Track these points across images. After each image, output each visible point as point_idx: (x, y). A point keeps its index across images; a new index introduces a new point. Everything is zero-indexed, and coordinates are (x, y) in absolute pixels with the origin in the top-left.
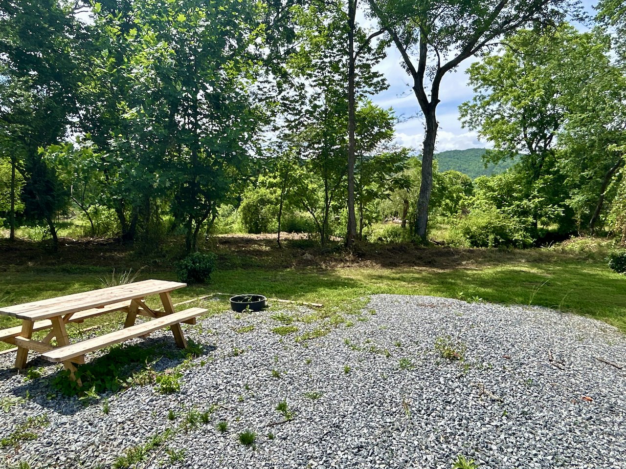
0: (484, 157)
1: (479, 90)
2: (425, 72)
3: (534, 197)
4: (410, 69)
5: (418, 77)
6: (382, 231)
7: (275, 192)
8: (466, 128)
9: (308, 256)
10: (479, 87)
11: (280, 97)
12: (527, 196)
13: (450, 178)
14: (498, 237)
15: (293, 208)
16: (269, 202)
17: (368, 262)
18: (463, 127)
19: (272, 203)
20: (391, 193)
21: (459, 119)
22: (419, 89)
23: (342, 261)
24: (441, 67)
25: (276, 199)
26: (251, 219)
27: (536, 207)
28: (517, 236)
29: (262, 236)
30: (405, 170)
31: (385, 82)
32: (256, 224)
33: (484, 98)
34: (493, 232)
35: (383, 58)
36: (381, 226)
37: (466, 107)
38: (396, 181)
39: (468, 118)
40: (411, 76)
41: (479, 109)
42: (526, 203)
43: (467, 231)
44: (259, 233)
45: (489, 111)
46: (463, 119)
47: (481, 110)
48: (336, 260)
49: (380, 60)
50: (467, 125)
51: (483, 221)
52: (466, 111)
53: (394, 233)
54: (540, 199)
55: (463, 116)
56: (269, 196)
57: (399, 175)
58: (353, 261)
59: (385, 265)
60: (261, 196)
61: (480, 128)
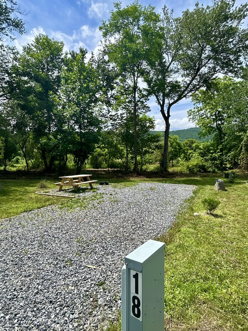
0: (199, 134)
1: (196, 104)
2: (165, 105)
3: (218, 152)
4: (159, 103)
5: (162, 106)
6: (152, 168)
7: (105, 151)
8: (191, 121)
9: (120, 175)
10: (196, 103)
11: (109, 115)
12: (215, 152)
13: (183, 144)
14: (201, 170)
15: (112, 158)
16: (102, 155)
17: (141, 177)
18: (189, 121)
19: (103, 155)
20: (154, 151)
21: (188, 117)
22: (162, 111)
23: (132, 176)
24: (170, 103)
25: (105, 154)
26: (94, 163)
27: (219, 157)
28: (210, 169)
29: (100, 169)
30: (160, 142)
31: (150, 108)
32: (96, 165)
33: (198, 108)
34: (199, 168)
35: (148, 100)
36: (153, 165)
37: (190, 112)
38: (156, 146)
39: (192, 116)
40: (160, 106)
41: (196, 112)
42: (214, 155)
43: (188, 167)
44: (98, 168)
45: (201, 113)
46: (190, 117)
47: (197, 113)
48: (130, 176)
49: (147, 101)
50: (191, 120)
51: (195, 163)
52: (191, 113)
53: (157, 168)
54: (220, 153)
55: (189, 116)
56: (102, 152)
57: (157, 144)
58: (136, 176)
59: (147, 178)
60: (99, 152)
61: (197, 121)
